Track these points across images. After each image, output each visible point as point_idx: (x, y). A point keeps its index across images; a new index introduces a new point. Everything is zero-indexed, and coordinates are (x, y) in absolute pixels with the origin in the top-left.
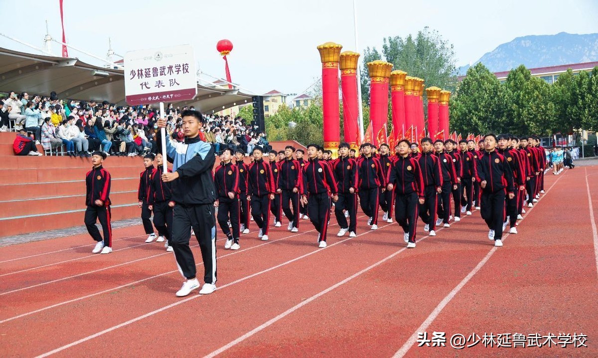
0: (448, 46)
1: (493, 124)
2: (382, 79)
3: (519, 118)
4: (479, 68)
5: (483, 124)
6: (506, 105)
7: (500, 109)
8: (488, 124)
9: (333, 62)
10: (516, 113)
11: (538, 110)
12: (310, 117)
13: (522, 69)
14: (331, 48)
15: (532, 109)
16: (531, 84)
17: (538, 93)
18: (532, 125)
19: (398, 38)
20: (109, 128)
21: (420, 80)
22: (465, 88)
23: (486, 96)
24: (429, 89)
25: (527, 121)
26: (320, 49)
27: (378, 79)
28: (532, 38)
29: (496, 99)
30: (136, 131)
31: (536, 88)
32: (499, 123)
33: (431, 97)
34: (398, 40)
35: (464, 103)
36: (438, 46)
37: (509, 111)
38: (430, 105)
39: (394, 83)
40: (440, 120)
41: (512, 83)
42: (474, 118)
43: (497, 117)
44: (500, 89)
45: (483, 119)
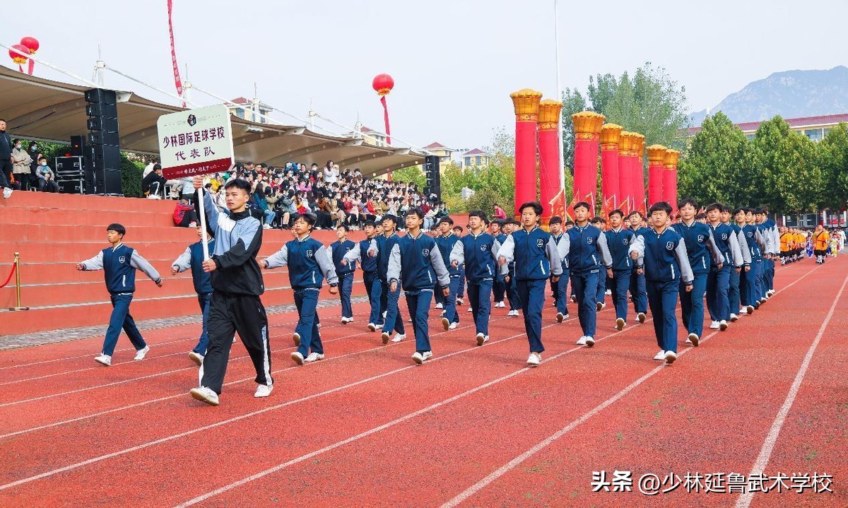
0: (677, 88)
1: (737, 195)
2: (590, 135)
3: (773, 187)
4: (719, 119)
5: (723, 194)
6: (755, 170)
7: (747, 175)
8: (730, 194)
9: (530, 115)
10: (768, 180)
11: (798, 177)
12: (489, 182)
13: (777, 122)
14: (528, 97)
15: (791, 175)
16: (789, 141)
17: (798, 154)
18: (791, 197)
19: (609, 76)
20: (270, 196)
21: (640, 136)
22: (699, 146)
23: (728, 157)
24: (651, 147)
25: (783, 192)
26: (513, 98)
27: (586, 136)
28: (796, 74)
29: (741, 161)
30: (299, 200)
31: (796, 148)
32: (745, 194)
33: (654, 158)
34: (609, 79)
35: (698, 165)
36: (664, 89)
37: (758, 178)
38: (652, 168)
39: (605, 140)
40: (665, 188)
41: (763, 140)
42: (712, 187)
43: (742, 185)
44: (747, 149)
45: (724, 189)
